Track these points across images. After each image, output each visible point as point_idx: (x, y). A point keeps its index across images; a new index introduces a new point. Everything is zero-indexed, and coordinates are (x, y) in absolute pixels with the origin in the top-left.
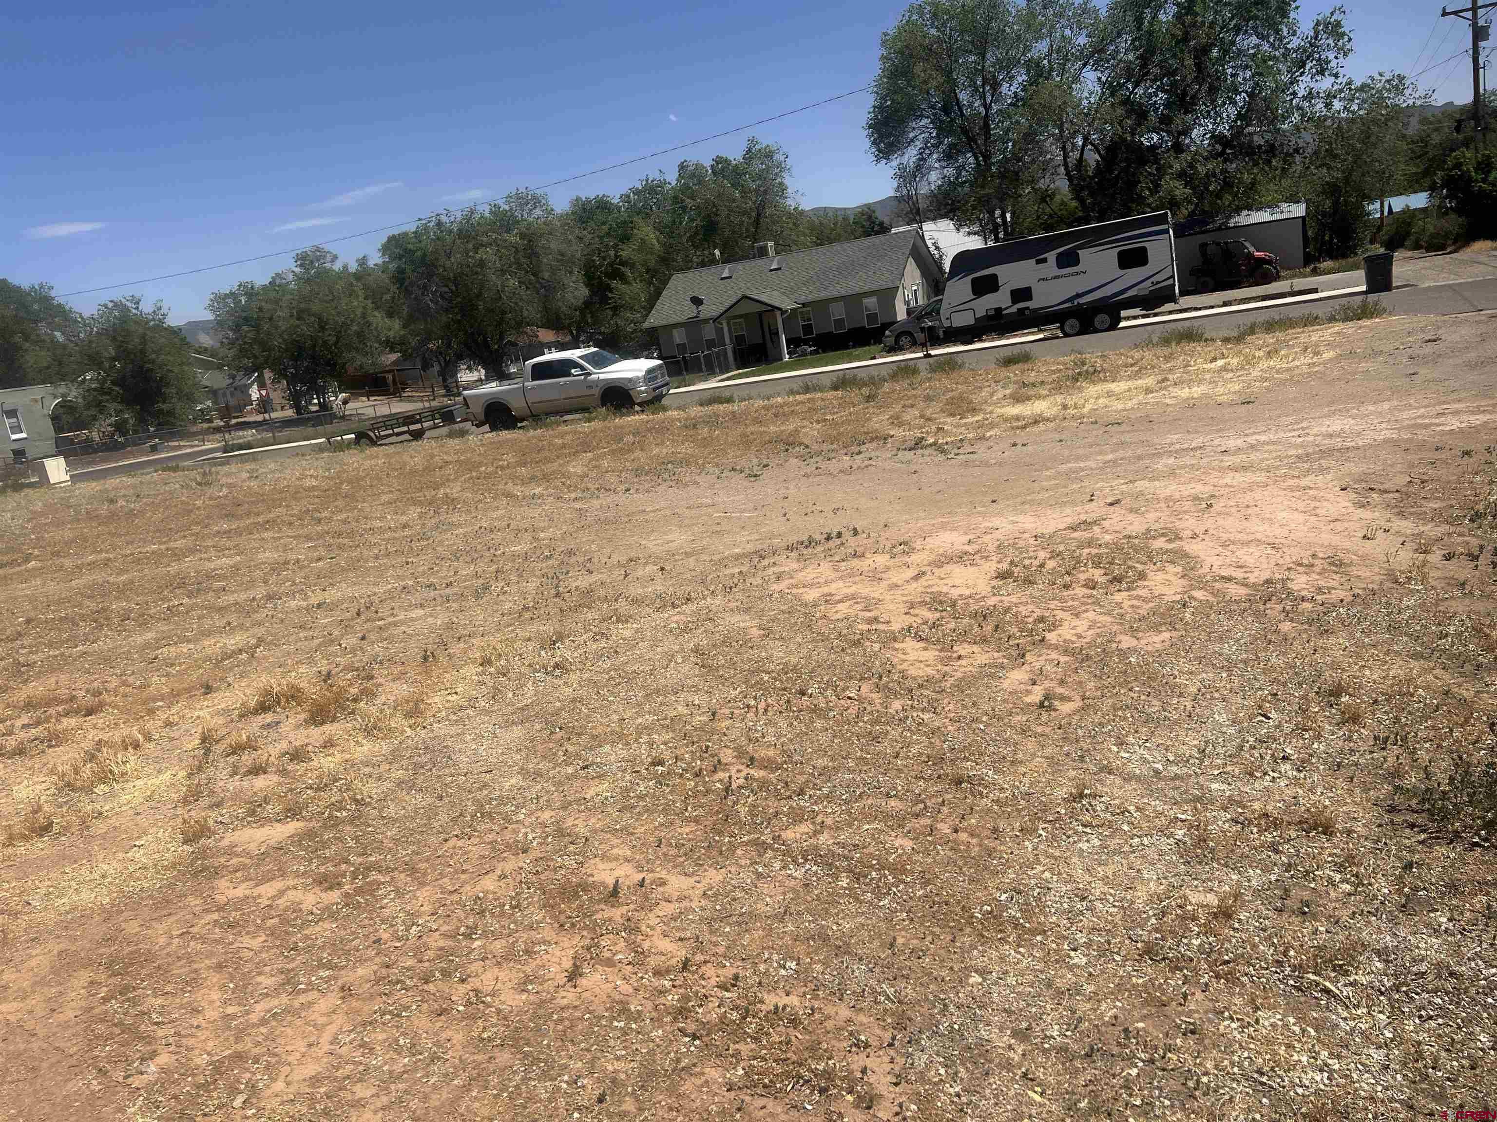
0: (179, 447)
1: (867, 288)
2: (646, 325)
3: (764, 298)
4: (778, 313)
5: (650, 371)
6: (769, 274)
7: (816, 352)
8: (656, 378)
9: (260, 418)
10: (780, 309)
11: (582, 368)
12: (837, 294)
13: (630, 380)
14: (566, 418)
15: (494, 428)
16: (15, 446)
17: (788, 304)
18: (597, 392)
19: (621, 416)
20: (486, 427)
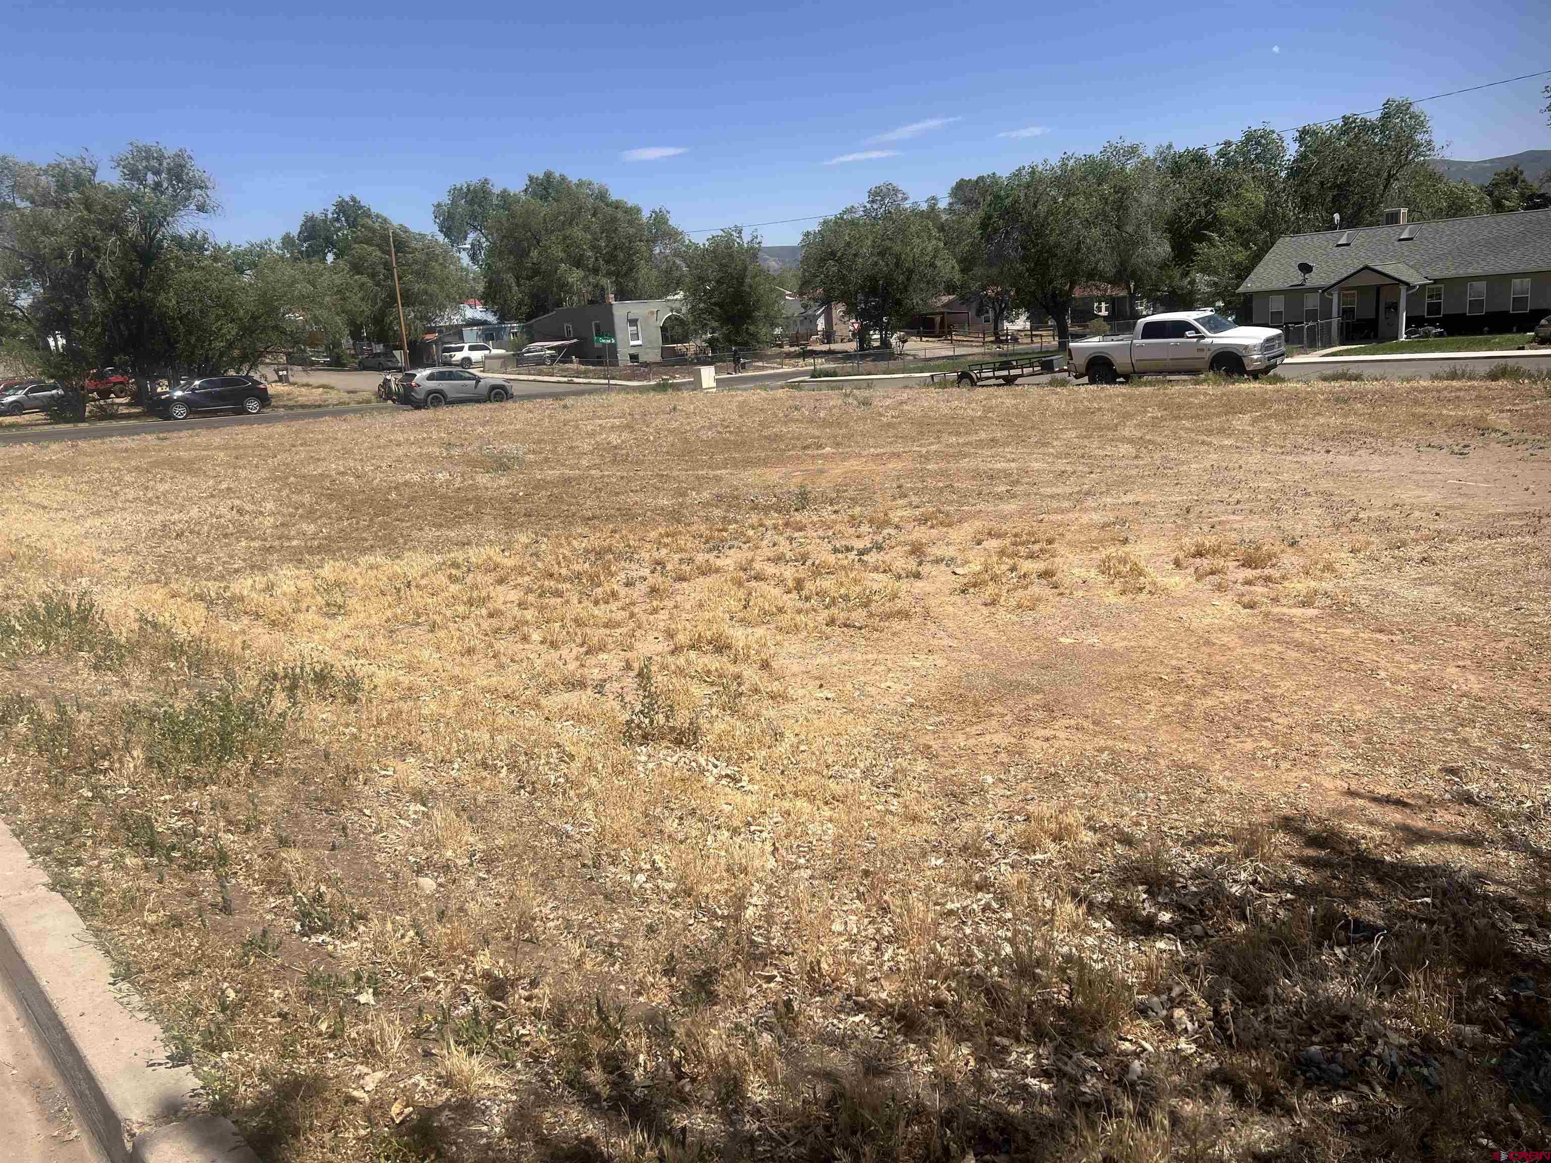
0: (763, 368)
1: (1521, 268)
2: (1241, 290)
3: (1389, 270)
4: (1403, 289)
5: (1268, 340)
6: (1397, 243)
7: (1441, 335)
8: (1272, 347)
9: (825, 347)
10: (1407, 284)
11: (1197, 331)
12: (1479, 272)
13: (1246, 347)
14: (1168, 377)
15: (1092, 382)
16: (633, 351)
17: (1416, 279)
18: (1207, 355)
19: (1233, 383)
20: (1086, 379)
